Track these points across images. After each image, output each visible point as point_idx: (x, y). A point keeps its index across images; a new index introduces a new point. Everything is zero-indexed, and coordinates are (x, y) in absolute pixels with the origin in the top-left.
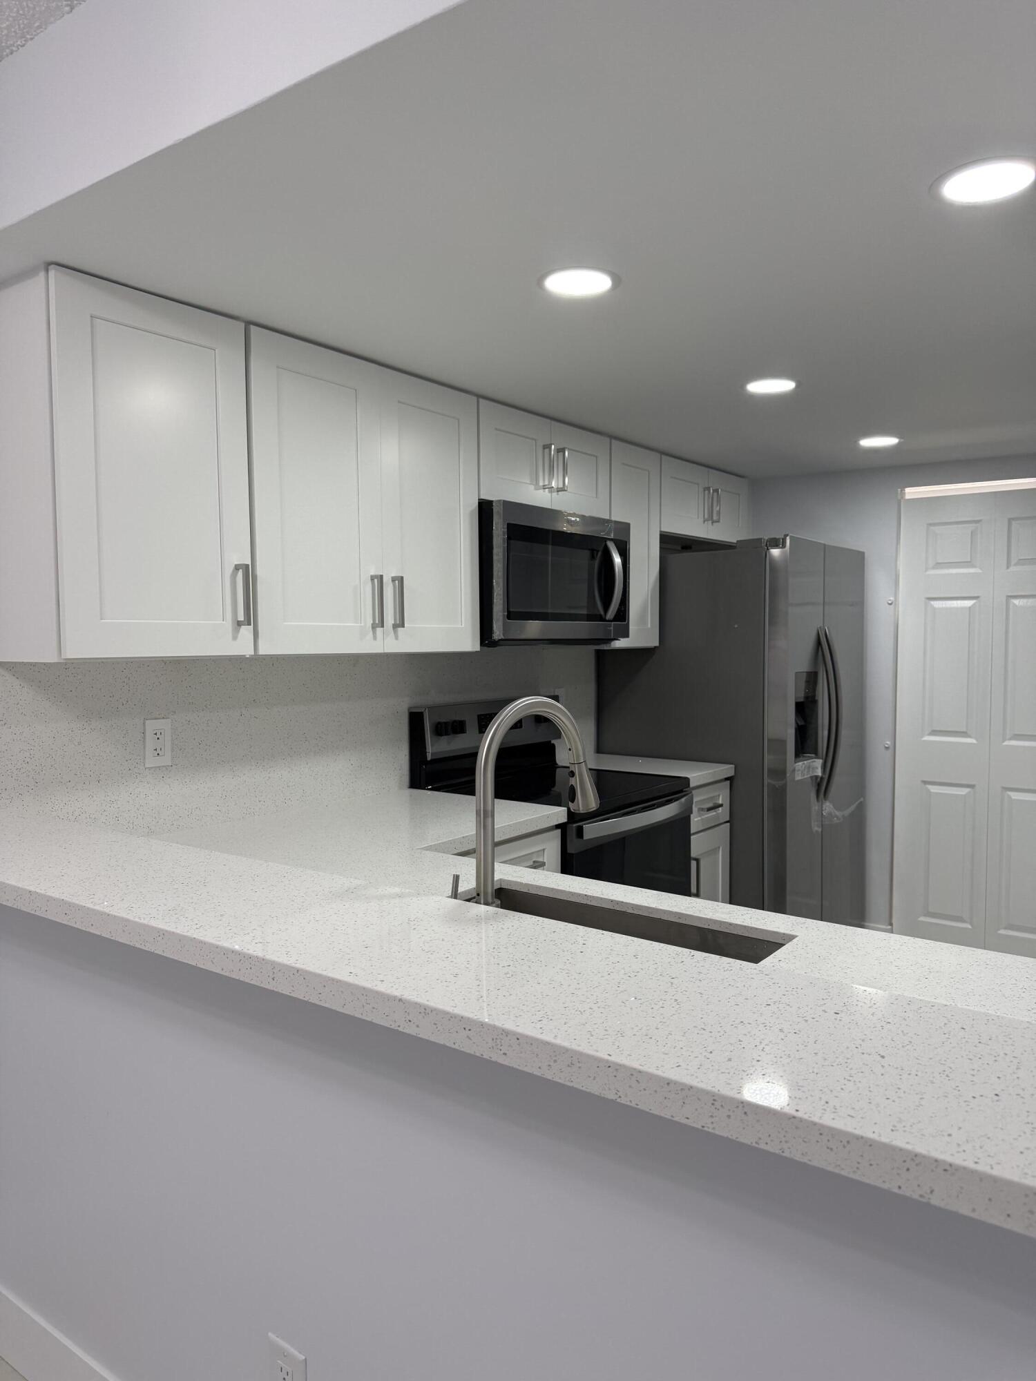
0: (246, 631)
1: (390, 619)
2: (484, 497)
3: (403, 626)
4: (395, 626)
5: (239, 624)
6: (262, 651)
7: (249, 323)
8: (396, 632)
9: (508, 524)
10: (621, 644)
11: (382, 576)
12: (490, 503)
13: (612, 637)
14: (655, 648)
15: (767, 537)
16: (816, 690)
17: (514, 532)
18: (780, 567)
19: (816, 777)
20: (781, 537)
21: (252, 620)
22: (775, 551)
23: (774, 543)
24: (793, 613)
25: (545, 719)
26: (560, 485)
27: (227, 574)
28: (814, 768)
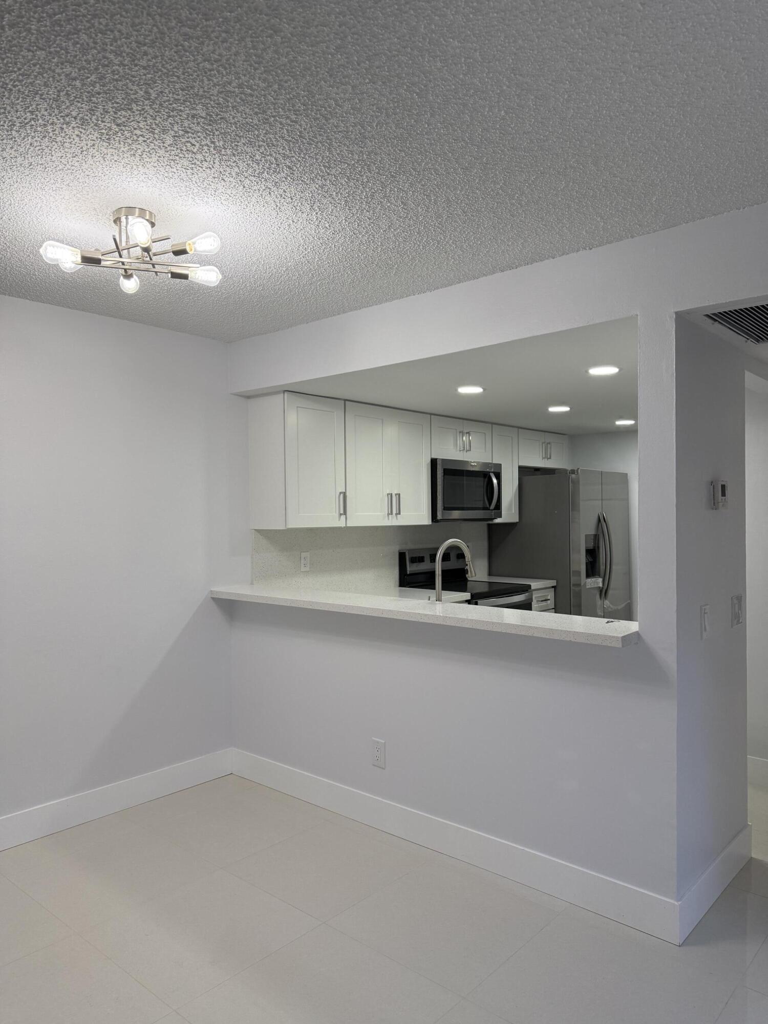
0: (343, 517)
1: (394, 512)
2: (434, 456)
3: (400, 514)
4: (396, 514)
5: (341, 514)
6: (348, 525)
7: (345, 400)
8: (396, 517)
9: (444, 469)
10: (498, 521)
11: (392, 494)
12: (436, 460)
13: (493, 517)
14: (517, 522)
15: (569, 468)
16: (598, 544)
17: (447, 472)
18: (576, 483)
19: (599, 587)
20: (576, 469)
21: (345, 513)
22: (573, 476)
23: (573, 472)
24: (583, 505)
25: (461, 556)
26: (468, 449)
27: (337, 496)
28: (598, 583)
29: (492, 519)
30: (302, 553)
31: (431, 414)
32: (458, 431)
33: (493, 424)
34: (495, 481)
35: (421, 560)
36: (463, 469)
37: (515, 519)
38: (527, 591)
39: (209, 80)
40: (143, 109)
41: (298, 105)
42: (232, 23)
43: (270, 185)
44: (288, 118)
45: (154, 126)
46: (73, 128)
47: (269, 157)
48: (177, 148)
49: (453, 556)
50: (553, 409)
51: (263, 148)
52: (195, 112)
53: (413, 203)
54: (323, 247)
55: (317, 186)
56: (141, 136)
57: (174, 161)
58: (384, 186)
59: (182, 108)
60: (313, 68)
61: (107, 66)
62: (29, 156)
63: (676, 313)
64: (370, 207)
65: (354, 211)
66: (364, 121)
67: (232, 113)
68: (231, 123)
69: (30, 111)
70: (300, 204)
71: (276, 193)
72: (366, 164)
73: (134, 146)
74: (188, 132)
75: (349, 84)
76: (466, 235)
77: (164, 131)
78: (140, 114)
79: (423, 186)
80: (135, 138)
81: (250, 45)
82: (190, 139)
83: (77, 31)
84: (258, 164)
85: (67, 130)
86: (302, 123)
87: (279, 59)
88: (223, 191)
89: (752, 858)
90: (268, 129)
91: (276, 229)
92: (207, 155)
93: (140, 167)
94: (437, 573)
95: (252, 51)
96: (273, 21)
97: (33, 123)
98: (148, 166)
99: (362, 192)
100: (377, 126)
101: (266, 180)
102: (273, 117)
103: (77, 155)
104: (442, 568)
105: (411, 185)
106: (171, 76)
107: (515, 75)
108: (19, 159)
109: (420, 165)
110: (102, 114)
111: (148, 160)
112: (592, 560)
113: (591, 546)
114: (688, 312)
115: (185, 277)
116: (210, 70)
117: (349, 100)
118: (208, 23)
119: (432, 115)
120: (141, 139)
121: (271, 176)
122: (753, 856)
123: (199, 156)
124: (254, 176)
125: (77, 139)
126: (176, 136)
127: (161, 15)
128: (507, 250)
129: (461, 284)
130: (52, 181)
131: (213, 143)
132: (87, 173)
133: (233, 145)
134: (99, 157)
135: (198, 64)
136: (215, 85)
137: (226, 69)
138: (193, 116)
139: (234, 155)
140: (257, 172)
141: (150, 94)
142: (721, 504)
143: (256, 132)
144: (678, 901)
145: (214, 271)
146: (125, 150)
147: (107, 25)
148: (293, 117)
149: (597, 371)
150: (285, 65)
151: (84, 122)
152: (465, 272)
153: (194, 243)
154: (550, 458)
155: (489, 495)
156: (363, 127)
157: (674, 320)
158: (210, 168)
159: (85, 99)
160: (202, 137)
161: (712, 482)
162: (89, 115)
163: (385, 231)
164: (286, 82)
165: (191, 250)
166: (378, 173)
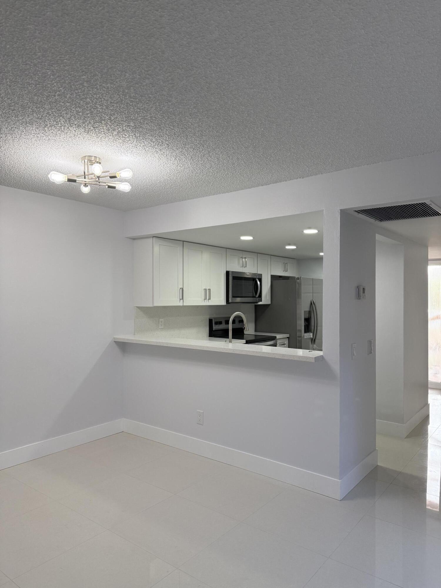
0: (182, 301)
1: (207, 298)
2: (228, 270)
3: (210, 299)
4: (208, 299)
5: (180, 299)
6: (184, 305)
8: (208, 301)
9: (233, 276)
10: (260, 303)
11: (206, 289)
12: (229, 272)
14: (270, 304)
15: (297, 277)
16: (311, 315)
17: (234, 278)
18: (300, 284)
19: (311, 338)
20: (300, 277)
21: (183, 299)
22: (298, 281)
23: (298, 279)
24: (303, 295)
25: (241, 321)
26: (245, 266)
27: (179, 290)
28: (310, 336)
29: (257, 302)
30: (160, 319)
31: (226, 248)
32: (240, 257)
33: (258, 253)
34: (259, 283)
35: (220, 323)
36: (243, 276)
37: (269, 302)
38: (274, 339)
39: (138, 115)
40: (107, 123)
41: (175, 124)
42: (152, 98)
43: (157, 150)
44: (170, 128)
45: (110, 128)
46: (73, 128)
47: (159, 141)
48: (118, 136)
49: (237, 321)
50: (288, 247)
51: (157, 137)
52: (129, 124)
53: (222, 159)
54: (179, 174)
55: (179, 151)
56: (103, 131)
57: (116, 140)
58: (209, 152)
59: (124, 123)
60: (183, 113)
61: (95, 109)
62: (50, 136)
63: (341, 210)
64: (202, 160)
65: (195, 161)
66: (203, 130)
67: (146, 125)
68: (144, 129)
69: (56, 122)
70: (170, 157)
71: (160, 153)
72: (202, 145)
73: (99, 135)
74: (124, 131)
75: (198, 118)
76: (246, 172)
77: (114, 130)
78: (105, 124)
79: (227, 153)
80: (100, 132)
81: (158, 104)
82: (125, 133)
83: (86, 98)
84: (154, 143)
85: (70, 128)
86: (176, 129)
87: (169, 110)
88: (136, 151)
89: (378, 465)
90: (160, 131)
91: (157, 166)
92: (131, 139)
93: (100, 142)
94: (230, 329)
95: (158, 107)
96: (168, 98)
97: (56, 125)
98: (104, 142)
99: (199, 154)
100: (208, 132)
101: (156, 148)
102: (163, 127)
103: (72, 137)
104: (232, 327)
105: (222, 152)
106: (122, 113)
107: (267, 118)
108: (44, 138)
109: (226, 145)
110: (88, 124)
111: (104, 139)
112: (307, 324)
113: (307, 316)
114: (346, 210)
115: (114, 188)
116: (139, 112)
117: (197, 123)
118: (142, 98)
119: (232, 129)
120: (103, 132)
121: (159, 147)
122: (378, 464)
123: (127, 139)
124: (151, 147)
125: (74, 132)
126: (119, 132)
127: (123, 95)
128: (264, 178)
129: (243, 190)
130: (57, 145)
131: (135, 135)
132: (74, 143)
133: (144, 136)
134: (82, 138)
135: (135, 110)
136: (140, 116)
137: (146, 111)
138: (128, 126)
139: (143, 139)
140: (153, 145)
141: (111, 118)
142: (362, 297)
143: (155, 132)
144: (340, 480)
145: (127, 185)
146: (94, 136)
147: (99, 97)
148: (172, 128)
149: (307, 232)
150: (171, 111)
151: (79, 126)
152: (245, 186)
153: (120, 173)
154: (287, 271)
155: (255, 289)
156: (202, 132)
157: (339, 213)
158: (131, 143)
159: (82, 118)
160: (130, 133)
161: (358, 287)
162: (82, 124)
163: (208, 169)
164: (171, 117)
165: (118, 176)
166: (207, 148)
